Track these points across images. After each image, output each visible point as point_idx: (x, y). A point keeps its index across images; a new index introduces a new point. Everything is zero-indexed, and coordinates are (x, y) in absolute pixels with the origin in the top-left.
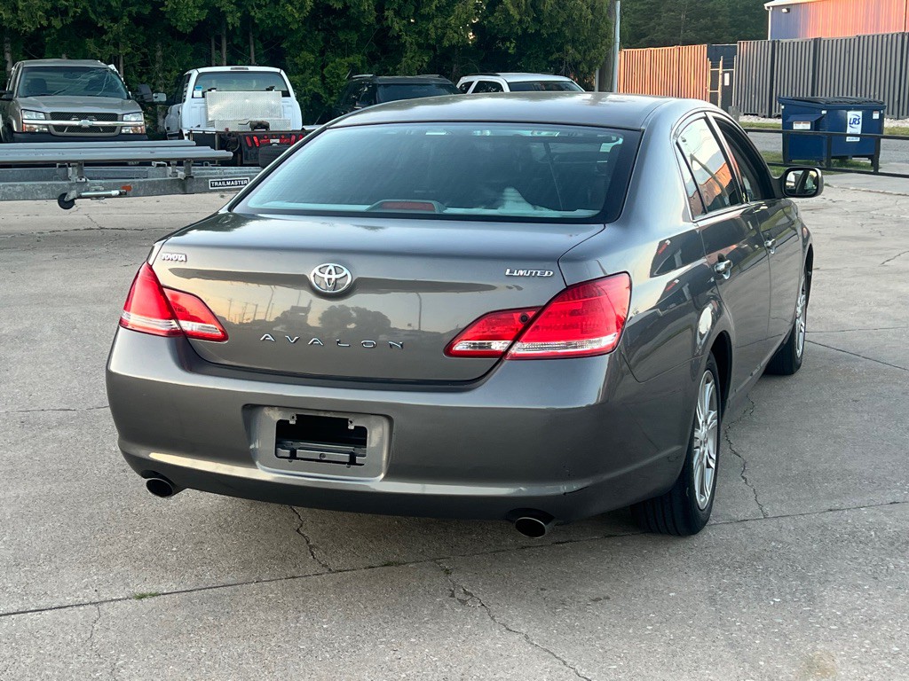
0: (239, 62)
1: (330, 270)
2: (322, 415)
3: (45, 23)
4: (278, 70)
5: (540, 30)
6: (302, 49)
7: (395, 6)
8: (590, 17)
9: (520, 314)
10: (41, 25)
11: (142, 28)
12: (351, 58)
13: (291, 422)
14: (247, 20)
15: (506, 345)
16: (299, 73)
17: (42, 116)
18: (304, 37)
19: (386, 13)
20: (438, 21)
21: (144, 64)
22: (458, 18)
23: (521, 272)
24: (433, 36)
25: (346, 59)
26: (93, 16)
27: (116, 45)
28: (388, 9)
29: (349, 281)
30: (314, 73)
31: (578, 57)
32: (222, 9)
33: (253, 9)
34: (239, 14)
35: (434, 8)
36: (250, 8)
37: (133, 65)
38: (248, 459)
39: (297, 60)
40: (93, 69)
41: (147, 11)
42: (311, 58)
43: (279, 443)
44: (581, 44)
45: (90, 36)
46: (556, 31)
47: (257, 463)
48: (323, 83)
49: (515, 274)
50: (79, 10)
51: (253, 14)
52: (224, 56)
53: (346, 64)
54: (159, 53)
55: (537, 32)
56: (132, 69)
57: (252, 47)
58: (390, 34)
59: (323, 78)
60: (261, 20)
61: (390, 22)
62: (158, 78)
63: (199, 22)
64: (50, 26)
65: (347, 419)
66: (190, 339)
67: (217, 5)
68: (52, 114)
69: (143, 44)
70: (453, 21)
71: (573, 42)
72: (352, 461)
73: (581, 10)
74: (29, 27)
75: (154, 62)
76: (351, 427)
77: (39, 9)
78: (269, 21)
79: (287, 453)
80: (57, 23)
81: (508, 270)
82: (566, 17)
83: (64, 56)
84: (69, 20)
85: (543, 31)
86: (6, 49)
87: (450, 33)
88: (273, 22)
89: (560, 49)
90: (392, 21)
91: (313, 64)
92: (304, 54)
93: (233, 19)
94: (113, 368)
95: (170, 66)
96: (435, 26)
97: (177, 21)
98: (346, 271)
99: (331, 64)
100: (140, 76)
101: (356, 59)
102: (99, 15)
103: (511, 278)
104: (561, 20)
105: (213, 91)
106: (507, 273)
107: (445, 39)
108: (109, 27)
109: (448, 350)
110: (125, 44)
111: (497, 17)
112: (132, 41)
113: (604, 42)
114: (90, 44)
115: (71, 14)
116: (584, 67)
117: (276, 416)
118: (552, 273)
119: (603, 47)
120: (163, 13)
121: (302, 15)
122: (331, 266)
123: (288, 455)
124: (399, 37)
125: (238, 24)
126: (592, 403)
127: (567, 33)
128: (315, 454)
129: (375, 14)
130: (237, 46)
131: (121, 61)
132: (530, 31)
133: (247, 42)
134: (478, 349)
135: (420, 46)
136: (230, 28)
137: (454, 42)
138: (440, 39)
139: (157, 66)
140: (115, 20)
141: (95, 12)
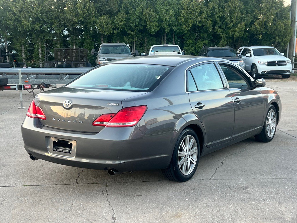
0: (170, 43)
2: (63, 140)
3: (112, 32)
4: (177, 46)
5: (267, 32)
6: (189, 39)
7: (219, 25)
8: (284, 27)
9: (110, 115)
10: (111, 33)
11: (141, 33)
12: (205, 42)
13: (56, 141)
14: (172, 30)
15: (107, 123)
16: (188, 46)
17: (105, 60)
18: (190, 35)
19: (216, 27)
20: (232, 29)
21: (141, 44)
22: (239, 28)
23: (111, 104)
24: (231, 34)
25: (203, 42)
26: (126, 30)
27: (133, 39)
28: (217, 26)
29: (71, 105)
30: (192, 46)
31: (280, 40)
32: (164, 27)
33: (174, 27)
34: (169, 29)
35: (231, 25)
36: (173, 27)
37: (138, 44)
39: (187, 42)
40: (122, 46)
41: (142, 28)
42: (191, 42)
43: (54, 147)
44: (282, 36)
45: (125, 36)
46: (272, 32)
47: (49, 152)
48: (195, 49)
49: (110, 104)
50: (122, 28)
51: (173, 28)
52: (165, 41)
53: (202, 43)
54: (146, 41)
55: (266, 33)
56: (137, 45)
57: (174, 39)
58: (217, 34)
59: (195, 48)
60: (176, 30)
61: (217, 30)
62: (145, 48)
63: (157, 31)
64: (114, 33)
65: (68, 141)
66: (40, 119)
67: (163, 26)
68: (107, 59)
69: (141, 38)
70: (237, 30)
71: (279, 36)
72: (69, 153)
73: (281, 25)
74: (107, 33)
75: (144, 43)
76: (69, 143)
77: (110, 28)
78: (178, 31)
79: (55, 149)
80: (115, 32)
81: (108, 103)
82: (276, 28)
83: (118, 42)
84: (119, 31)
85: (268, 32)
86: (102, 40)
87: (236, 33)
88: (180, 31)
89: (274, 38)
90: (218, 30)
91: (192, 44)
92: (190, 40)
93: (167, 30)
94: (24, 126)
95: (149, 45)
96: (231, 31)
97: (151, 31)
98: (70, 102)
99: (198, 44)
100: (140, 48)
101: (206, 42)
102: (128, 29)
103: (109, 106)
104: (274, 29)
105: (157, 52)
106: (108, 104)
107: (235, 35)
108: (131, 33)
109: (93, 124)
110: (135, 38)
111: (252, 28)
112: (138, 37)
113: (289, 36)
114: (125, 38)
115: (120, 29)
116: (282, 44)
117: (53, 139)
118: (119, 104)
119: (289, 37)
120: (147, 29)
121: (188, 29)
122: (67, 101)
123: (56, 150)
124: (220, 34)
125: (169, 31)
126: (127, 139)
127: (276, 33)
128: (61, 150)
129: (212, 28)
130: (169, 38)
131: (134, 43)
132: (264, 32)
133: (172, 37)
134: (101, 124)
135: (227, 37)
136: (166, 33)
137: (238, 36)
138: (233, 35)
139: (145, 44)
140: (133, 31)
141: (127, 29)
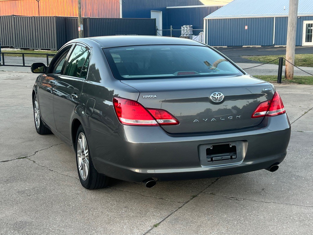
1: (217, 94)
13: (211, 149)
15: (265, 113)
29: (223, 97)
38: (198, 165)
47: (202, 166)
49: (265, 90)
65: (229, 144)
72: (231, 158)
76: (231, 146)
81: (263, 89)
98: (222, 94)
109: (252, 116)
117: (206, 147)
122: (217, 93)
123: (211, 160)
128: (219, 158)
